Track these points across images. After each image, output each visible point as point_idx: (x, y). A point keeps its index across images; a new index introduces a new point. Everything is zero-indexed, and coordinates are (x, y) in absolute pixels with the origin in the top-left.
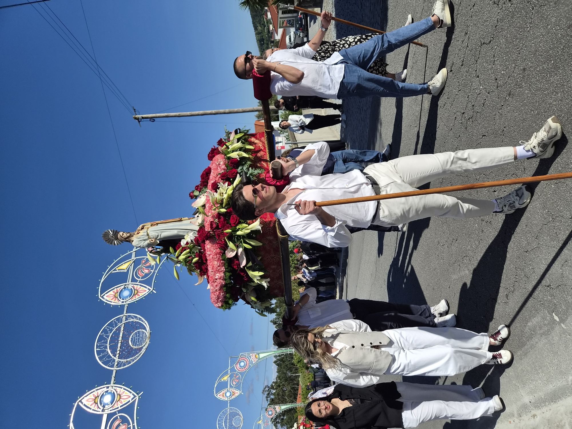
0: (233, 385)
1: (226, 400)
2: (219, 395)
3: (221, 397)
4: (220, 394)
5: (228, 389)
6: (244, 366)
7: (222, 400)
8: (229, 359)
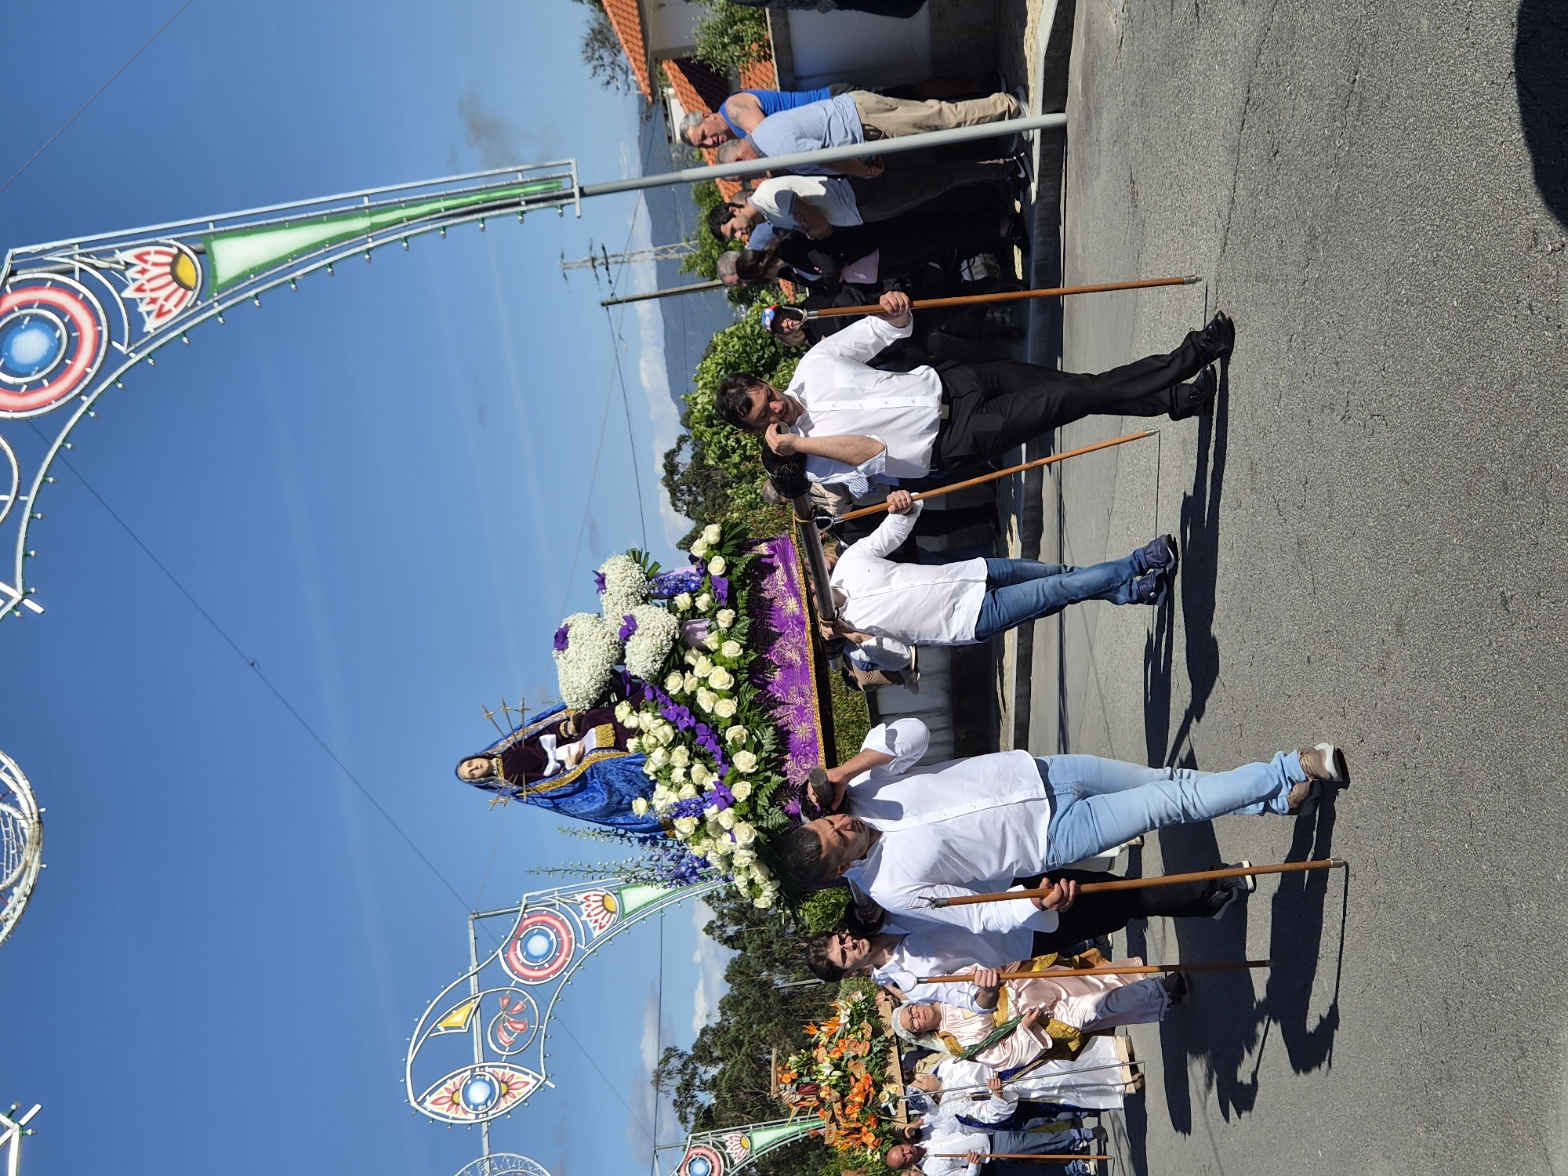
0: (503, 1048)
1: (471, 1117)
2: (429, 1099)
3: (442, 1109)
4: (434, 1097)
5: (473, 1070)
6: (550, 956)
7: (452, 1124)
8: (468, 929)
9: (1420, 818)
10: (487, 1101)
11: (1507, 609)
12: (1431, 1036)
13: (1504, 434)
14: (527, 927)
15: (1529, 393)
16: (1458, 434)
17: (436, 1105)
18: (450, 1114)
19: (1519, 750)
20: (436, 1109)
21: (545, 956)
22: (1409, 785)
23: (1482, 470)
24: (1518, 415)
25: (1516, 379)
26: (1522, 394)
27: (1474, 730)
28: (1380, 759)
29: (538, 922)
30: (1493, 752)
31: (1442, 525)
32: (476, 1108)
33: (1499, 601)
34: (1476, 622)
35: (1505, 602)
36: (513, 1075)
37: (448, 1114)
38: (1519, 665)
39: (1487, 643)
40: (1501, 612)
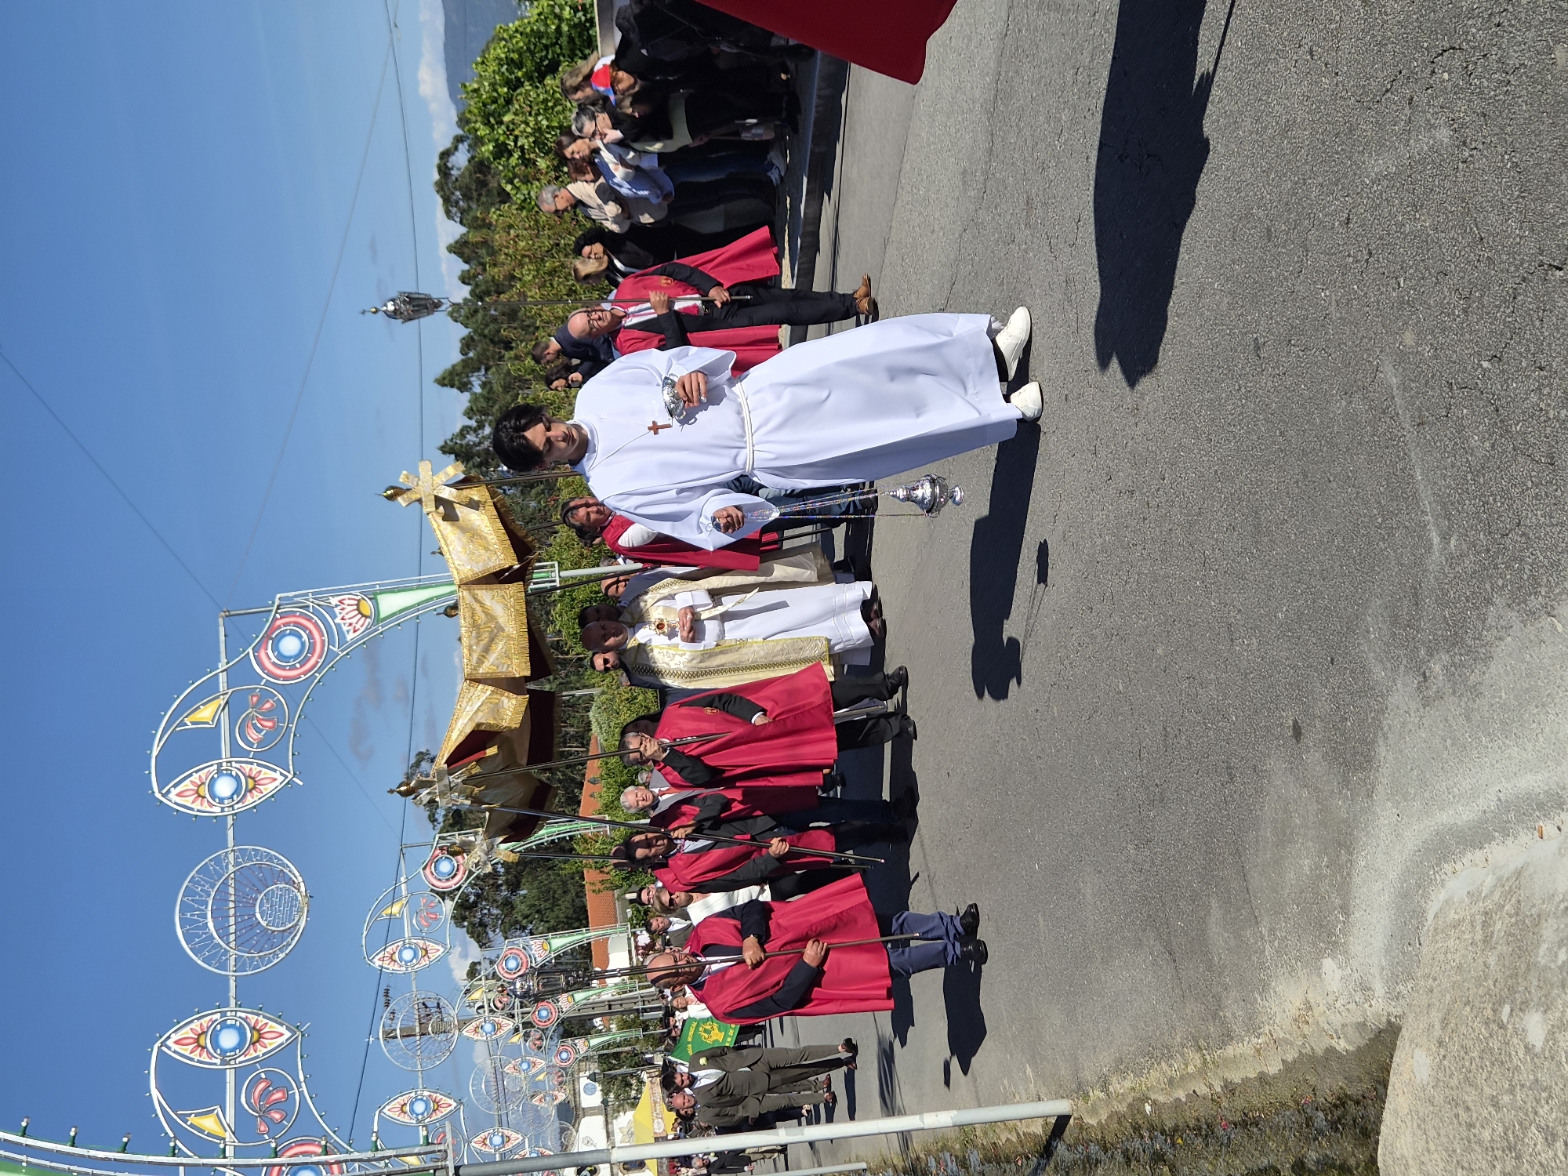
0: (250, 745)
2: (174, 791)
3: (187, 801)
4: (180, 789)
5: (220, 765)
6: (303, 656)
7: (196, 816)
8: (218, 626)
9: (1157, 555)
10: (233, 794)
11: (1258, 356)
12: (1149, 761)
13: (1273, 180)
14: (279, 627)
15: (1301, 140)
16: (1229, 178)
17: (181, 796)
18: (196, 806)
19: (1257, 492)
20: (179, 800)
21: (296, 657)
22: (1150, 523)
23: (1248, 216)
24: (1289, 162)
25: (1290, 125)
26: (1294, 141)
27: (1216, 472)
28: (1125, 497)
29: (290, 623)
30: (1231, 494)
31: (1205, 269)
32: (221, 801)
33: (1251, 348)
34: (1229, 366)
35: (1257, 348)
36: (260, 772)
37: (192, 806)
38: (1264, 410)
39: (1237, 387)
40: (1252, 357)
